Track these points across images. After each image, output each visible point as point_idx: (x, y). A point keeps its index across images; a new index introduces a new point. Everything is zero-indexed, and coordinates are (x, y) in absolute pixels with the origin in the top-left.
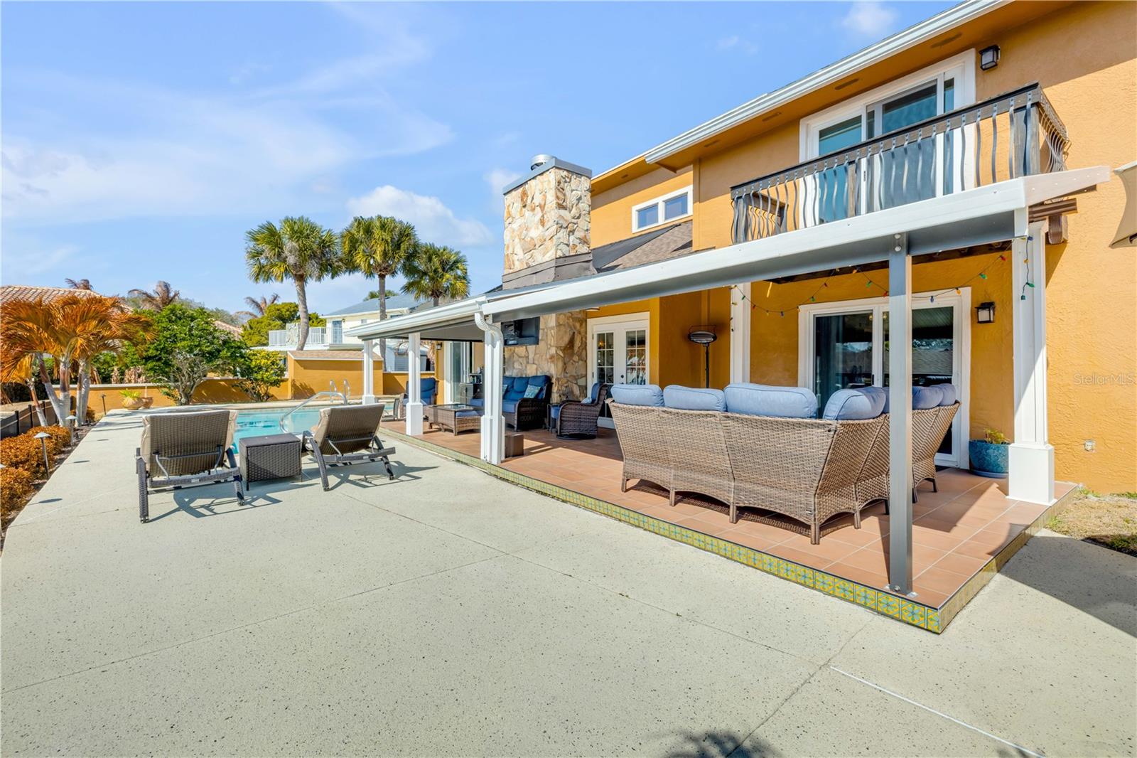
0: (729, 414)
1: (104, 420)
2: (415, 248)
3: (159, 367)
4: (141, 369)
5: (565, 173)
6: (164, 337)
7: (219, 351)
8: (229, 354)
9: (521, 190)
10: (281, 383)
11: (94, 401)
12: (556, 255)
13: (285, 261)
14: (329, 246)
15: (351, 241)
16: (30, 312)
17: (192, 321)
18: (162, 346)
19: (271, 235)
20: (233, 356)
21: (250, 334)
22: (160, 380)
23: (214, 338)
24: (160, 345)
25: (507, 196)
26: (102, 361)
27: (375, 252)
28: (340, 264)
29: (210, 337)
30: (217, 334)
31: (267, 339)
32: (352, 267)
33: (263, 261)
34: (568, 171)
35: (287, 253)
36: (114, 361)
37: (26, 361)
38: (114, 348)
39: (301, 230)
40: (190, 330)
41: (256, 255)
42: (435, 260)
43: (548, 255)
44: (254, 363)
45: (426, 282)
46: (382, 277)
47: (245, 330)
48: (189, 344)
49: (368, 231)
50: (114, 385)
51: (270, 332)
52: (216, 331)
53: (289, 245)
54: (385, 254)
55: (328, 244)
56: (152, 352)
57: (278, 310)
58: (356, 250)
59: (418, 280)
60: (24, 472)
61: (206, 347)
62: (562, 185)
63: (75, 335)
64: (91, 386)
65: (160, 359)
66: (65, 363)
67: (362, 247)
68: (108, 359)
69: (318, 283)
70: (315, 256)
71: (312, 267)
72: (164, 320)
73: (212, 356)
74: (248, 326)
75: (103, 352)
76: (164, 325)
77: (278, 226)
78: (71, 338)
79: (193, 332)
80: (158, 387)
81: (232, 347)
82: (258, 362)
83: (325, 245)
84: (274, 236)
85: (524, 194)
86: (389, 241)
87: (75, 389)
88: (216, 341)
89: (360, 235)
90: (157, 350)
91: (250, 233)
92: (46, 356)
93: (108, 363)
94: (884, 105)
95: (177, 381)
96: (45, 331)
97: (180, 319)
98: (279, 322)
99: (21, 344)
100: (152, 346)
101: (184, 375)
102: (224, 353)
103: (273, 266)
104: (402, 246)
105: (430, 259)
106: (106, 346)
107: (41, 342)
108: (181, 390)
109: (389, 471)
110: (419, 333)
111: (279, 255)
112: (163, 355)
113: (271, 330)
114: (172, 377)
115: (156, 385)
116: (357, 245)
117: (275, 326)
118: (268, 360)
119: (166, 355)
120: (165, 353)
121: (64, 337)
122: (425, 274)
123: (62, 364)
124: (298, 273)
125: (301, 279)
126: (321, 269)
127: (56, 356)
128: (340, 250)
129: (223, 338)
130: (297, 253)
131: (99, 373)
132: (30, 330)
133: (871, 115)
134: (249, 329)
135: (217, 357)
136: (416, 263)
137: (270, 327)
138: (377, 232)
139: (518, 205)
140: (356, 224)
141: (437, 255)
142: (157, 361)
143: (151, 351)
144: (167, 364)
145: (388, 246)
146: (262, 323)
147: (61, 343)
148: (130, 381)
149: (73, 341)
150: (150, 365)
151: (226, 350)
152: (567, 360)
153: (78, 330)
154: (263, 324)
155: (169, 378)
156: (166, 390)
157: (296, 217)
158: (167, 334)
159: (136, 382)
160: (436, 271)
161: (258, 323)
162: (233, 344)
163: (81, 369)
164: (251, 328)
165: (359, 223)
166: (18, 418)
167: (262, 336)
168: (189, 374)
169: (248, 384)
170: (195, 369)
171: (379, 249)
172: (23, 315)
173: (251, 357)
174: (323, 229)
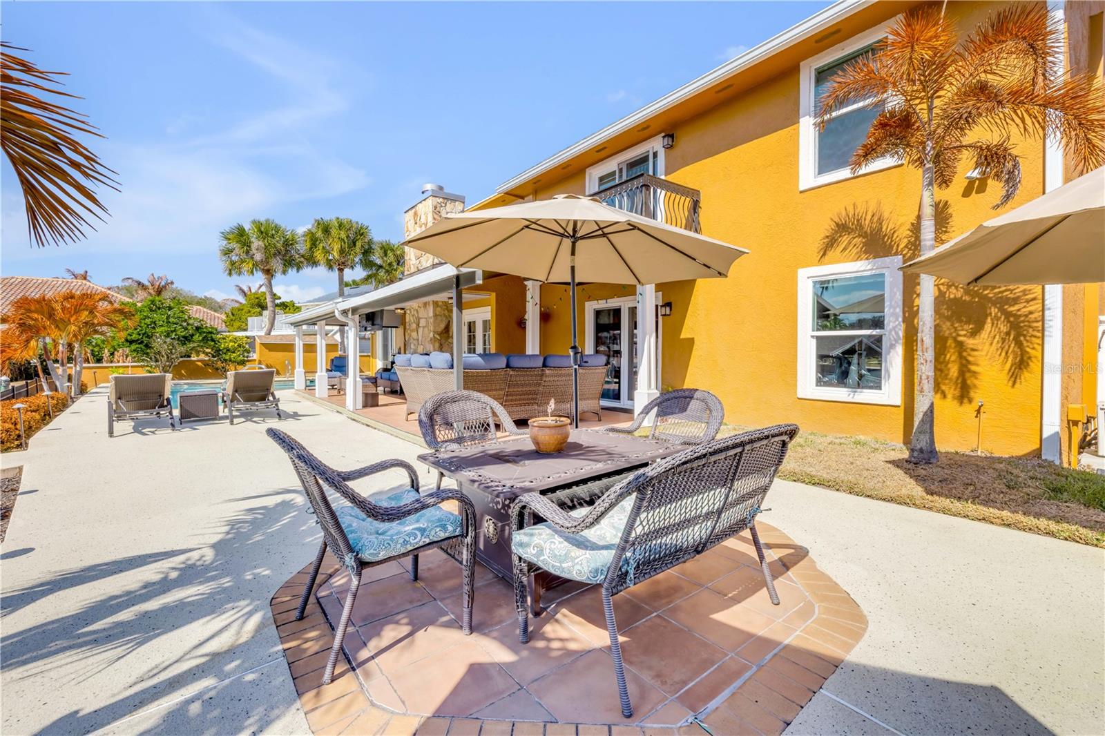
0: (431, 369)
1: (95, 390)
2: (369, 245)
3: (141, 348)
4: (127, 350)
5: (441, 200)
6: (145, 324)
7: (192, 335)
8: (201, 338)
9: (413, 210)
10: (247, 363)
11: (87, 377)
12: (433, 262)
13: (252, 258)
14: (291, 244)
15: (312, 240)
16: (37, 306)
17: (169, 310)
18: (143, 332)
19: (240, 235)
20: (205, 340)
21: (232, 320)
22: (143, 360)
23: (188, 324)
24: (142, 330)
25: (406, 214)
26: (94, 344)
27: (333, 250)
28: (302, 259)
29: (185, 324)
30: (191, 322)
31: (247, 325)
32: (313, 263)
33: (234, 258)
34: (443, 198)
35: (254, 251)
36: (104, 344)
37: (33, 343)
38: (103, 334)
39: (266, 231)
40: (168, 317)
41: (227, 252)
42: (390, 254)
43: (429, 262)
44: (223, 346)
45: (382, 273)
46: (341, 270)
47: (227, 316)
48: (166, 329)
49: (326, 230)
50: (105, 364)
51: (249, 318)
52: (190, 318)
53: (256, 243)
54: (342, 251)
55: (291, 242)
56: (135, 337)
57: (257, 298)
58: (316, 247)
59: (374, 272)
60: (37, 416)
61: (181, 332)
62: (438, 209)
63: (70, 323)
64: (84, 365)
65: (142, 342)
66: (63, 345)
67: (321, 245)
68: (99, 342)
69: (283, 276)
70: (279, 253)
71: (276, 264)
72: (146, 309)
73: (186, 339)
74: (230, 313)
75: (94, 336)
76: (145, 314)
77: (247, 227)
78: (67, 325)
79: (170, 320)
80: (142, 367)
81: (204, 332)
82: (226, 344)
83: (289, 244)
84: (242, 236)
85: (416, 214)
86: (345, 239)
87: (72, 368)
88: (190, 327)
89: (319, 234)
90: (140, 335)
91: (222, 233)
92: (48, 340)
93: (99, 346)
94: (627, 164)
95: (157, 361)
96: (48, 320)
97: (159, 308)
98: (259, 310)
99: (29, 330)
100: (135, 332)
101: (163, 356)
102: (197, 337)
103: (242, 261)
104: (357, 244)
105: (386, 254)
106: (96, 332)
107: (45, 328)
108: (161, 368)
109: (278, 414)
110: (324, 321)
111: (247, 252)
112: (144, 339)
113: (251, 316)
114: (153, 357)
115: (139, 364)
116: (318, 243)
117: (254, 313)
118: (235, 343)
119: (147, 339)
120: (146, 337)
121: (60, 324)
122: (381, 267)
123: (61, 345)
124: (265, 268)
125: (269, 273)
126: (284, 265)
127: (56, 340)
128: (303, 247)
129: (196, 325)
130: (263, 251)
131: (93, 355)
132: (36, 320)
133: (621, 170)
134: (231, 316)
135: (190, 341)
136: (372, 258)
137: (249, 314)
138: (334, 232)
139: (412, 222)
140: (316, 224)
141: (392, 250)
142: (139, 344)
143: (134, 335)
144: (147, 346)
145: (345, 243)
146: (242, 310)
147: (59, 329)
148: (119, 362)
149: (69, 327)
150: (134, 347)
151: (198, 335)
152: (443, 341)
153: (72, 320)
154: (244, 311)
155: (151, 358)
156: (149, 368)
157: (262, 219)
158: (148, 321)
159: (124, 362)
160: (390, 264)
161: (239, 310)
162: (205, 330)
163: (76, 349)
164: (233, 315)
165: (319, 224)
166: (27, 387)
167: (243, 322)
168: (167, 355)
169: (219, 364)
170: (174, 351)
171: (336, 247)
172: (33, 308)
173: (220, 341)
174: (287, 229)
